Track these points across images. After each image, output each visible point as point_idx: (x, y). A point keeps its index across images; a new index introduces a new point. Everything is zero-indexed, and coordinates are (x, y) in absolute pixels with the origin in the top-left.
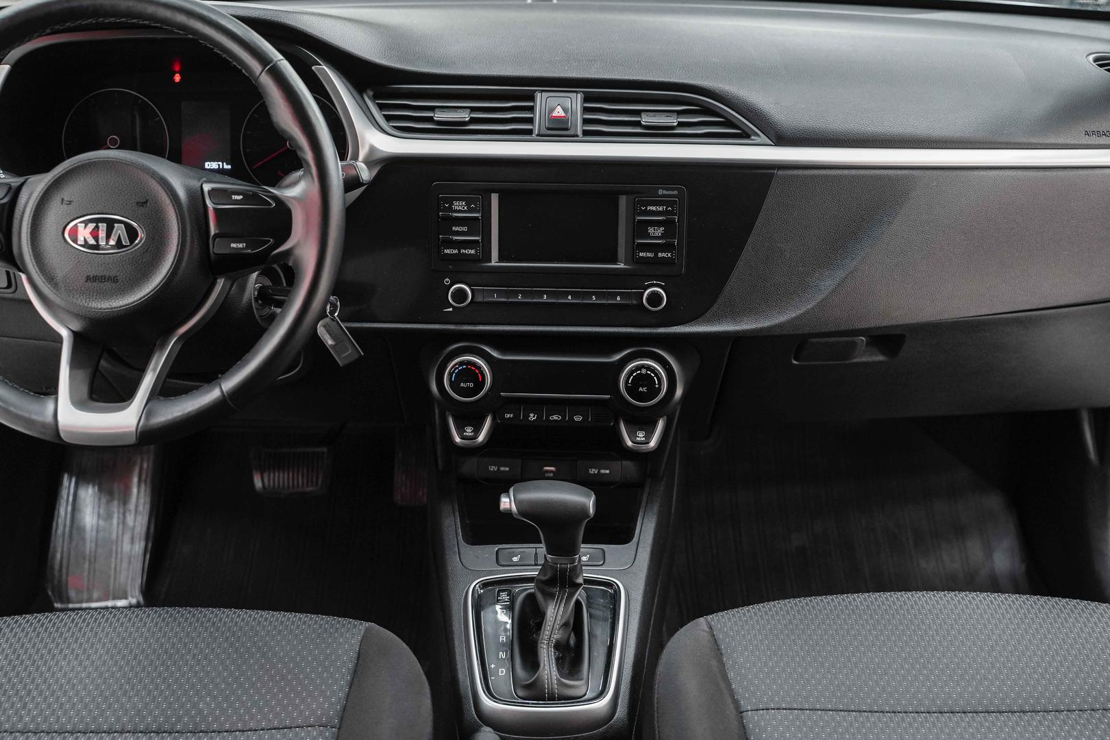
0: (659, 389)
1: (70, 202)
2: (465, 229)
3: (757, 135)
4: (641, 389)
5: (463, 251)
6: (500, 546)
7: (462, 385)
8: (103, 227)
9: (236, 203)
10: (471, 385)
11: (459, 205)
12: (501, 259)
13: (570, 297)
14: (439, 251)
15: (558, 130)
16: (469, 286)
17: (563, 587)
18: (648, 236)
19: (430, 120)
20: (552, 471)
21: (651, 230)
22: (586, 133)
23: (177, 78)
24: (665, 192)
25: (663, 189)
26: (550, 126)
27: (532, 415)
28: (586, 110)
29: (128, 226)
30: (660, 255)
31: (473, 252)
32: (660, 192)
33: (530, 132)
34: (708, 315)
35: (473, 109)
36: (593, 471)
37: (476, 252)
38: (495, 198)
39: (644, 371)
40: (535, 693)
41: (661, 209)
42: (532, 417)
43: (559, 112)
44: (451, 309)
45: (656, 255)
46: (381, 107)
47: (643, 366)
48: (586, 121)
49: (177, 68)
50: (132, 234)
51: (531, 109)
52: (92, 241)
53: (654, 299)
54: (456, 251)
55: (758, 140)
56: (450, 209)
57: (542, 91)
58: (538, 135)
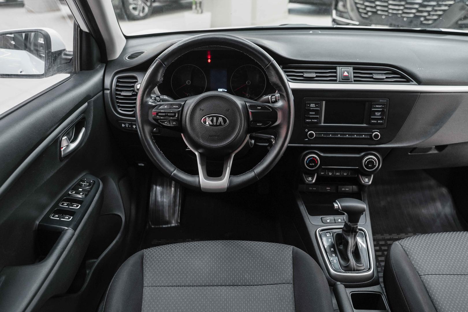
0: (375, 166)
1: (203, 110)
2: (314, 113)
3: (412, 82)
4: (369, 165)
5: (313, 120)
6: (323, 216)
7: (310, 164)
8: (215, 119)
9: (259, 109)
10: (313, 164)
11: (312, 105)
12: (324, 123)
13: (347, 136)
14: (305, 120)
15: (346, 80)
16: (314, 132)
17: (352, 233)
18: (375, 115)
19: (302, 76)
20: (329, 189)
21: (376, 113)
22: (355, 81)
23: (209, 61)
24: (382, 101)
25: (381, 100)
26: (343, 79)
27: (330, 173)
28: (354, 73)
29: (223, 118)
30: (379, 122)
31: (316, 121)
32: (381, 101)
33: (336, 80)
34: (392, 141)
35: (316, 73)
36: (343, 189)
37: (317, 121)
38: (324, 102)
39: (371, 160)
40: (348, 269)
41: (380, 106)
42: (330, 174)
43: (346, 74)
44: (307, 139)
45: (377, 121)
46: (285, 72)
47: (371, 158)
48: (354, 77)
49: (209, 57)
50: (225, 121)
51: (336, 72)
52: (211, 123)
53: (377, 136)
54: (310, 120)
55: (413, 83)
56: (309, 106)
57: (339, 66)
58: (339, 82)
